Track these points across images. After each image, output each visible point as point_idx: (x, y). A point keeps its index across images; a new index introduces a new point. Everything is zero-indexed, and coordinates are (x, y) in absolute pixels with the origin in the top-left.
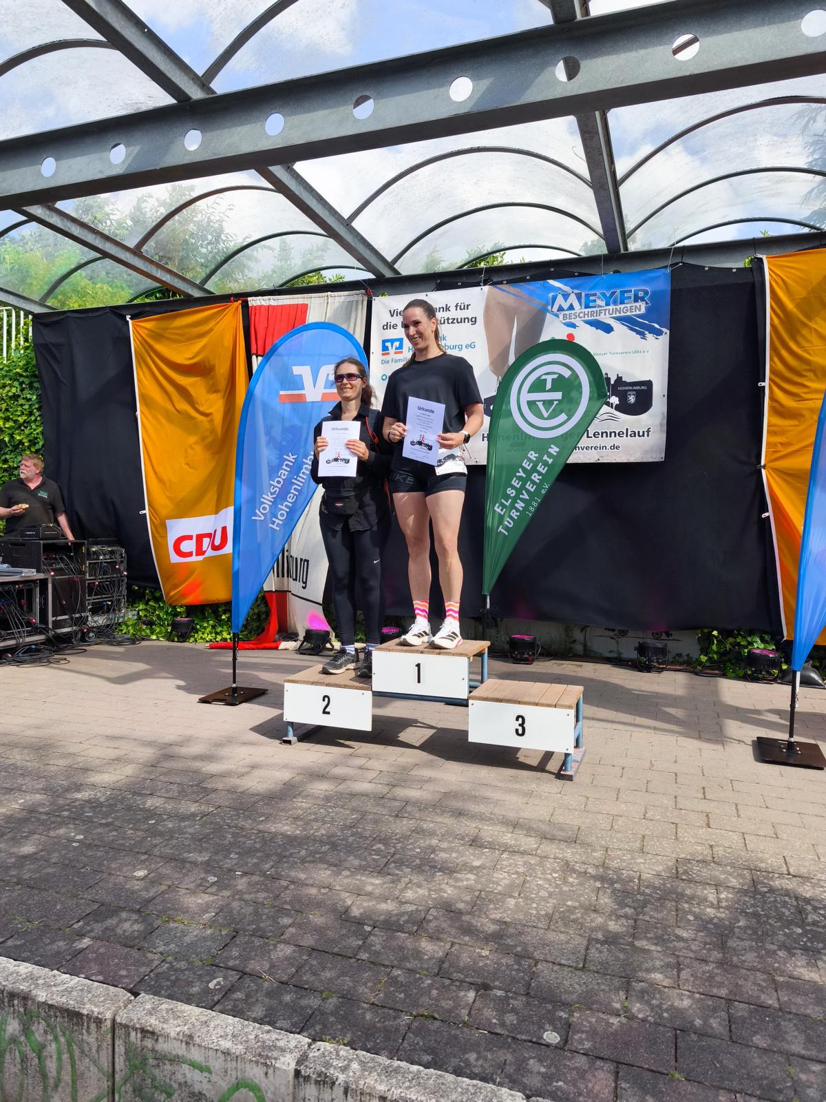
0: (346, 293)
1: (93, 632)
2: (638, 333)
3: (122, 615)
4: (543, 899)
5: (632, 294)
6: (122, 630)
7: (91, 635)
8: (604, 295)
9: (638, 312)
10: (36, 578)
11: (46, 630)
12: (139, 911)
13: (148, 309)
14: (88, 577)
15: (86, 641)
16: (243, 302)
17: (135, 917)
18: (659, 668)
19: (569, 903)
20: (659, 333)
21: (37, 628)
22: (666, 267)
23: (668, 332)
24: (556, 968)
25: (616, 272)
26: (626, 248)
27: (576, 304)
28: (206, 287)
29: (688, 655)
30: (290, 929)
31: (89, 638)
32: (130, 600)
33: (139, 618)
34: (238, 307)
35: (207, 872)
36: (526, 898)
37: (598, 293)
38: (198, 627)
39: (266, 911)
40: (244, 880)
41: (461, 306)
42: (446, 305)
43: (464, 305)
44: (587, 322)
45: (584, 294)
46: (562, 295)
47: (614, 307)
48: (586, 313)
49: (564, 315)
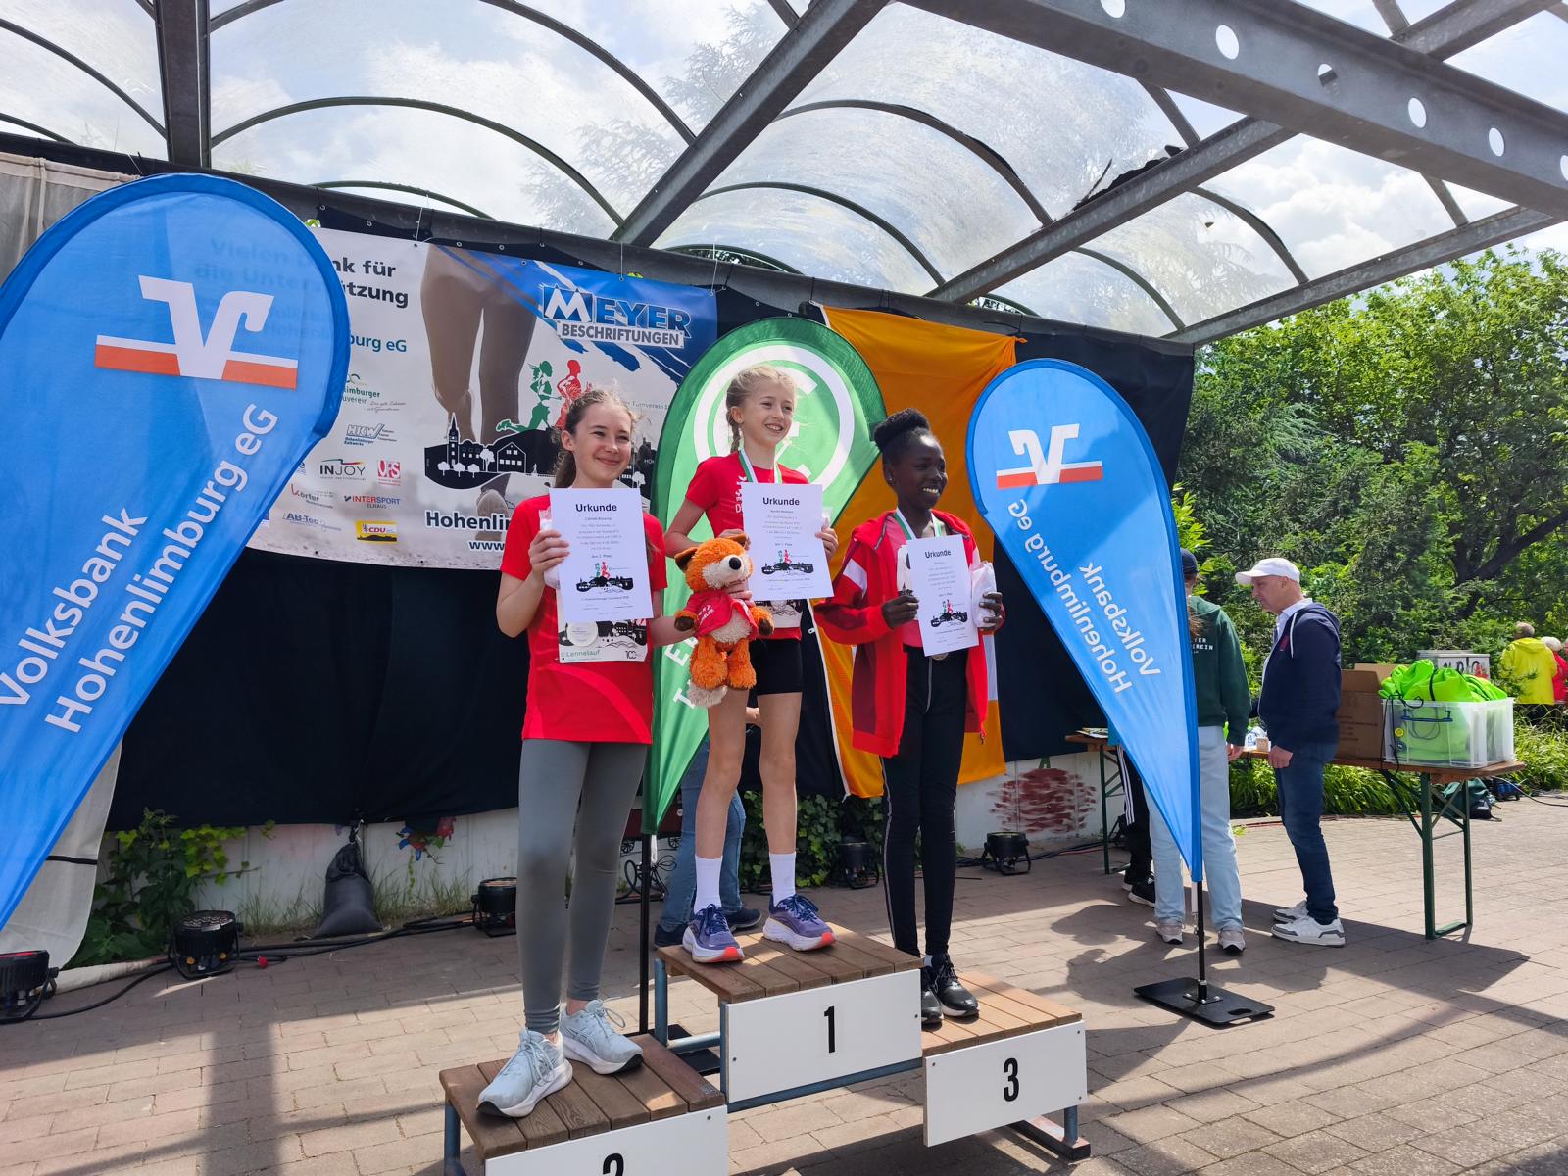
2: (671, 376)
5: (666, 316)
8: (625, 306)
9: (674, 345)
22: (709, 287)
27: (583, 313)
37: (616, 301)
41: (375, 267)
42: (345, 259)
43: (383, 268)
44: (600, 345)
45: (595, 298)
46: (561, 291)
47: (641, 330)
48: (599, 330)
49: (564, 325)
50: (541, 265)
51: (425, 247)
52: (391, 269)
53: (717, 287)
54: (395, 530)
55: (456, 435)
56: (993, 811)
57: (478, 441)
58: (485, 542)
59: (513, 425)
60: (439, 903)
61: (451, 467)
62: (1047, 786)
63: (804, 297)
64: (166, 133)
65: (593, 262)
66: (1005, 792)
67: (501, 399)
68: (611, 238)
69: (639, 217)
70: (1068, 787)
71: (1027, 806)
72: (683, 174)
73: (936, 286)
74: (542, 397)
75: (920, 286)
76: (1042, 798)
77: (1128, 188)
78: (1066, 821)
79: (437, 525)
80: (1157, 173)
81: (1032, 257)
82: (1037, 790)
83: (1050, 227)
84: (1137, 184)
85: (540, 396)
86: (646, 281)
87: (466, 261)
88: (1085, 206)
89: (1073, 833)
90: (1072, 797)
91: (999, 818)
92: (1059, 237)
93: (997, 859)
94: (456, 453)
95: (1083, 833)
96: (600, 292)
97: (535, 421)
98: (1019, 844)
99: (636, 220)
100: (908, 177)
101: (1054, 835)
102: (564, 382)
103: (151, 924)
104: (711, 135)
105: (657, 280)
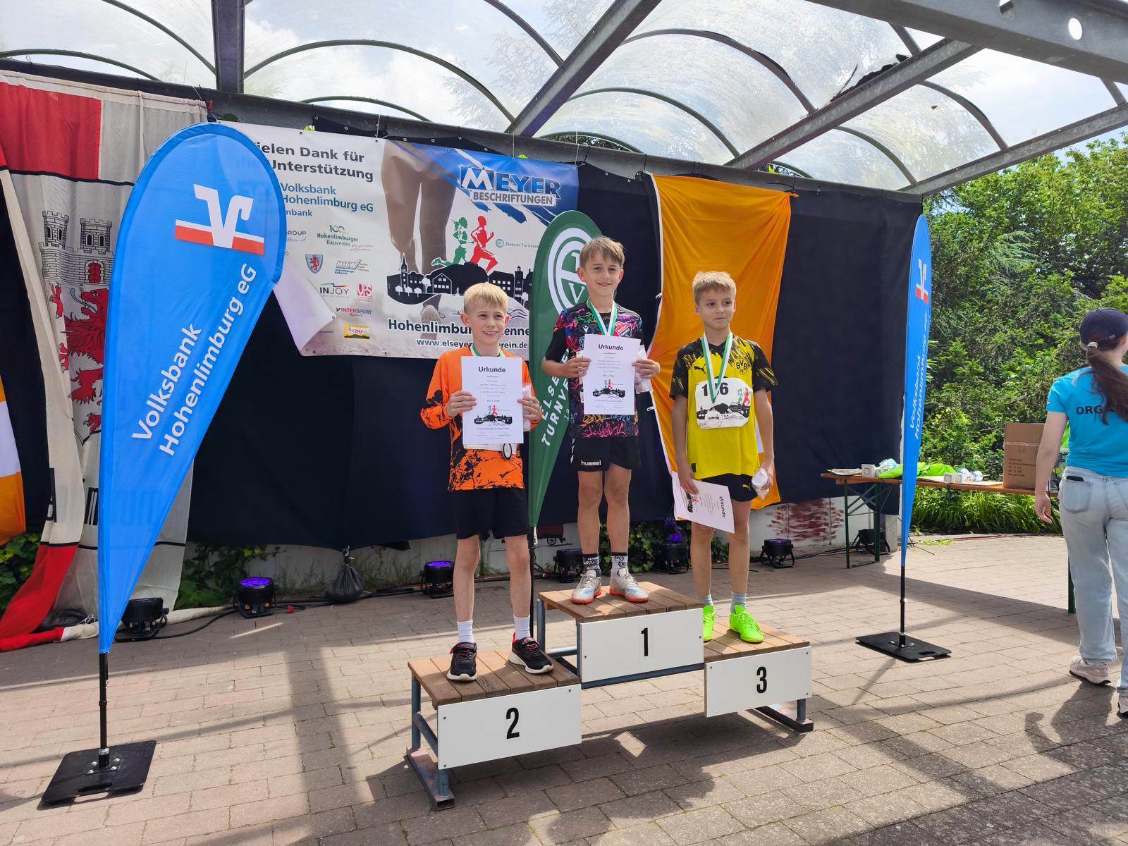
5: (544, 184)
8: (516, 178)
9: (549, 205)
22: (572, 163)
27: (488, 184)
37: (510, 175)
41: (351, 156)
42: (331, 151)
43: (356, 156)
44: (499, 206)
45: (495, 173)
46: (473, 169)
47: (527, 194)
48: (498, 195)
49: (475, 193)
50: (459, 151)
51: (382, 141)
52: (361, 157)
53: (579, 163)
54: (368, 332)
55: (406, 268)
56: (770, 526)
57: (420, 272)
58: (427, 340)
59: (443, 262)
60: (398, 577)
61: (404, 290)
62: (809, 510)
63: (639, 168)
64: (216, 71)
65: (494, 149)
66: (779, 513)
67: (435, 244)
68: (506, 131)
69: (525, 116)
70: (825, 510)
71: (794, 523)
72: (554, 87)
73: (733, 157)
74: (461, 242)
75: (722, 157)
76: (805, 517)
77: (870, 85)
78: (822, 534)
79: (396, 328)
80: (891, 74)
81: (801, 136)
82: (801, 512)
83: (814, 114)
84: (876, 82)
85: (460, 241)
86: (530, 160)
87: (410, 150)
88: (839, 99)
89: (827, 542)
90: (827, 517)
91: (774, 530)
92: (820, 121)
93: (771, 558)
94: (406, 281)
95: (833, 542)
96: (500, 169)
97: (457, 258)
98: (786, 547)
99: (523, 119)
100: (713, 81)
101: (814, 543)
102: (475, 232)
103: (222, 584)
104: (574, 60)
105: (537, 159)
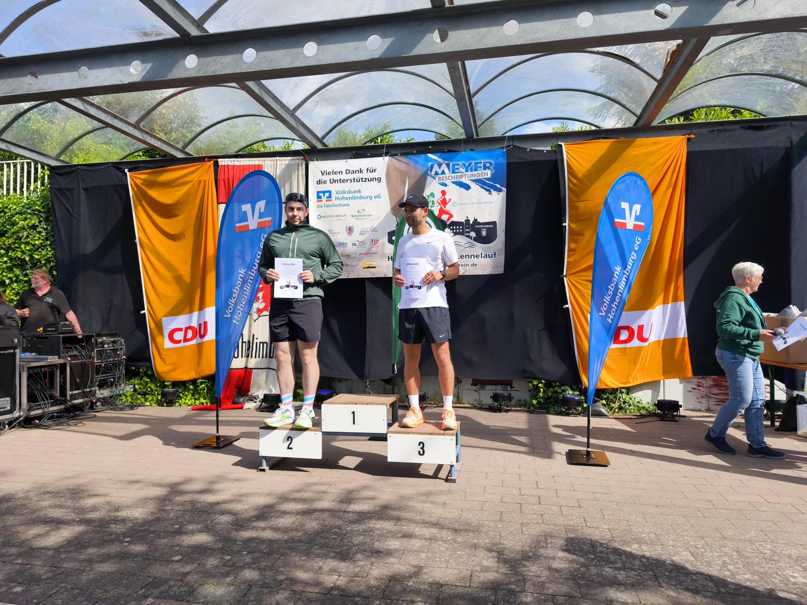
0: (290, 158)
1: (100, 401)
2: (486, 190)
3: (122, 388)
4: (442, 551)
5: (482, 165)
6: (122, 400)
7: (98, 404)
8: (464, 165)
9: (486, 177)
10: (58, 363)
11: (65, 401)
12: (181, 580)
13: (142, 165)
14: (96, 361)
15: (94, 409)
16: (215, 162)
17: (180, 583)
18: (506, 410)
19: (459, 553)
20: (499, 190)
21: (58, 400)
22: (503, 148)
23: (505, 190)
24: (454, 588)
25: (471, 150)
26: (477, 135)
27: (446, 171)
28: (186, 150)
29: (525, 401)
30: (286, 581)
31: (97, 406)
32: (127, 377)
33: (135, 390)
34: (210, 166)
35: (223, 554)
36: (432, 552)
37: (460, 163)
38: (181, 395)
39: (268, 573)
40: (250, 556)
41: (370, 170)
42: (361, 169)
44: (453, 183)
45: (451, 164)
46: (437, 164)
47: (471, 173)
48: (453, 176)
49: (439, 177)
50: (430, 155)
51: (387, 158)
52: (375, 170)
53: (507, 147)
54: (375, 264)
65: (452, 149)
66: (699, 383)
71: (715, 391)
73: (636, 119)
82: (723, 383)
83: (659, 83)
87: (402, 160)
88: (666, 71)
91: (694, 395)
92: (663, 88)
96: (453, 161)
102: (439, 200)
104: (457, 96)
